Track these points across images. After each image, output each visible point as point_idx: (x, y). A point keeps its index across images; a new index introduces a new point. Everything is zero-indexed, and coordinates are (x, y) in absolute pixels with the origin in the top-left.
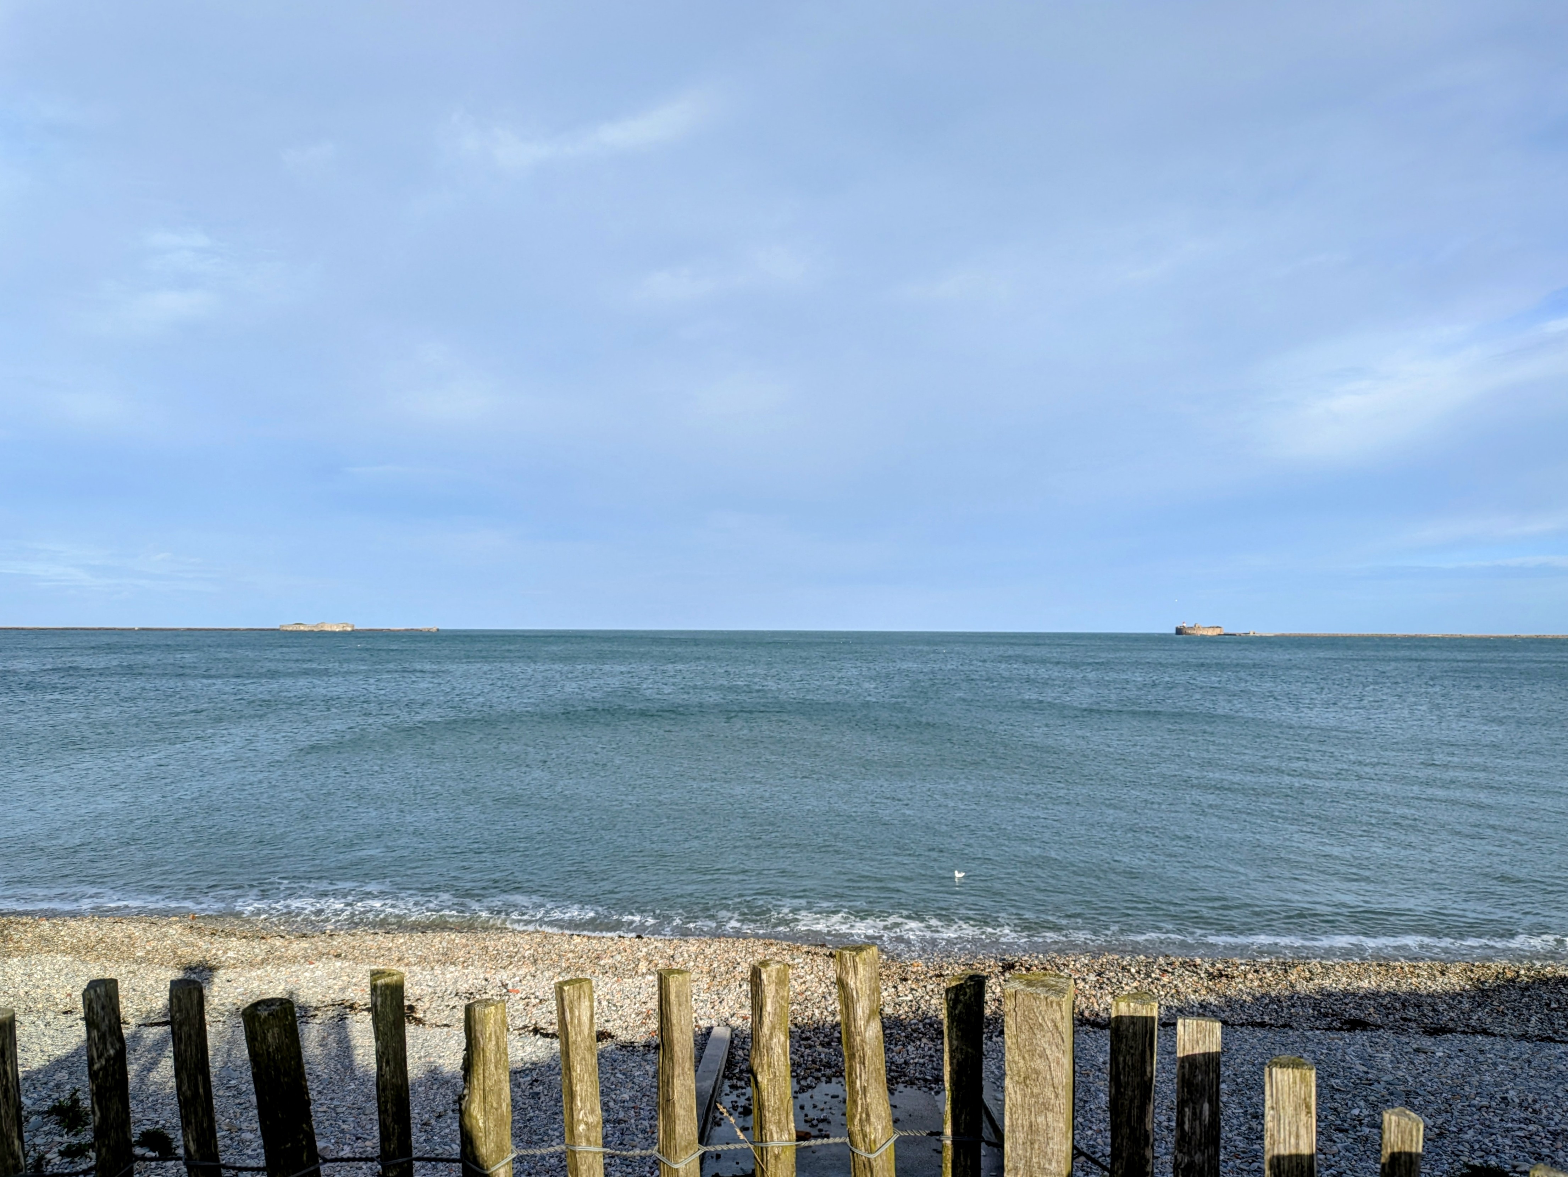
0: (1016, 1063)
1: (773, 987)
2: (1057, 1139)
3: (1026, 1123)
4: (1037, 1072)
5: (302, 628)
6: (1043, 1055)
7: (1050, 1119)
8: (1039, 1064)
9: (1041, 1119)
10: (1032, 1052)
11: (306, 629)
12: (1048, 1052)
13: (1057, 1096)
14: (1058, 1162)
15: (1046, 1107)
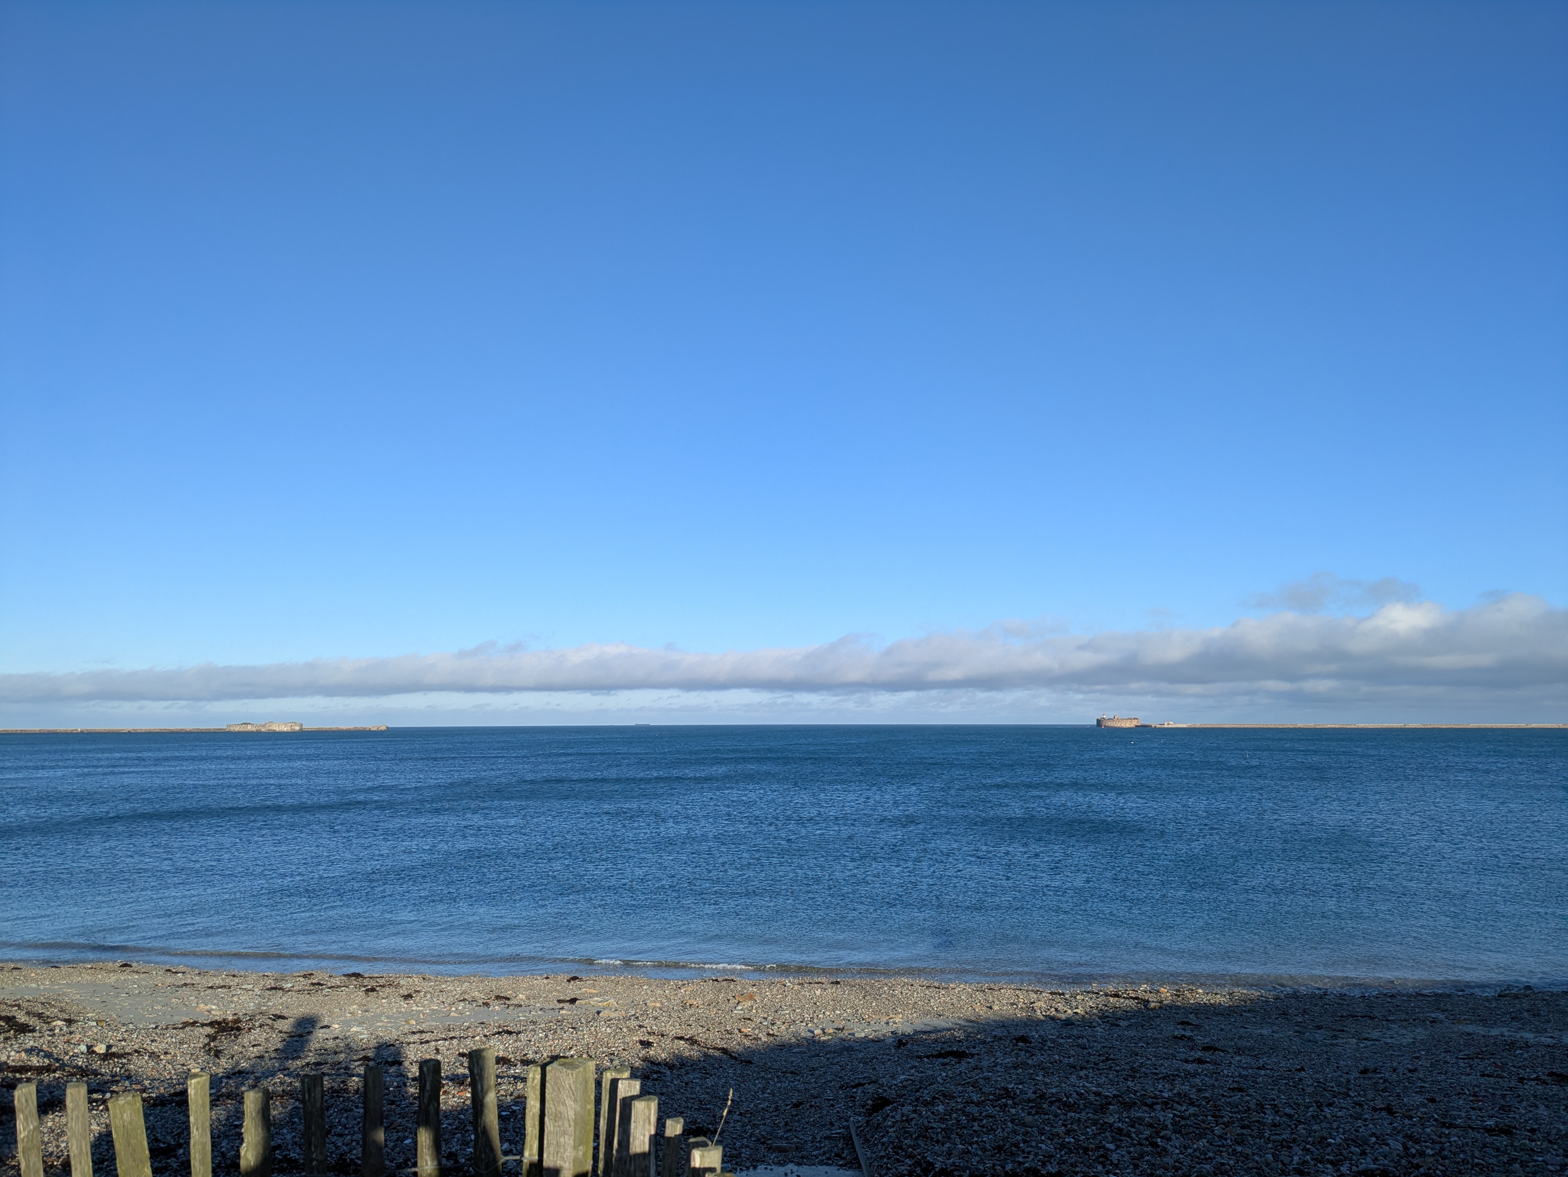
0: (551, 1108)
3: (555, 1142)
4: (561, 1113)
5: (249, 728)
6: (564, 1104)
7: (566, 1139)
8: (561, 1108)
9: (562, 1140)
11: (254, 729)
12: (566, 1101)
13: (570, 1126)
14: (569, 1163)
15: (564, 1133)
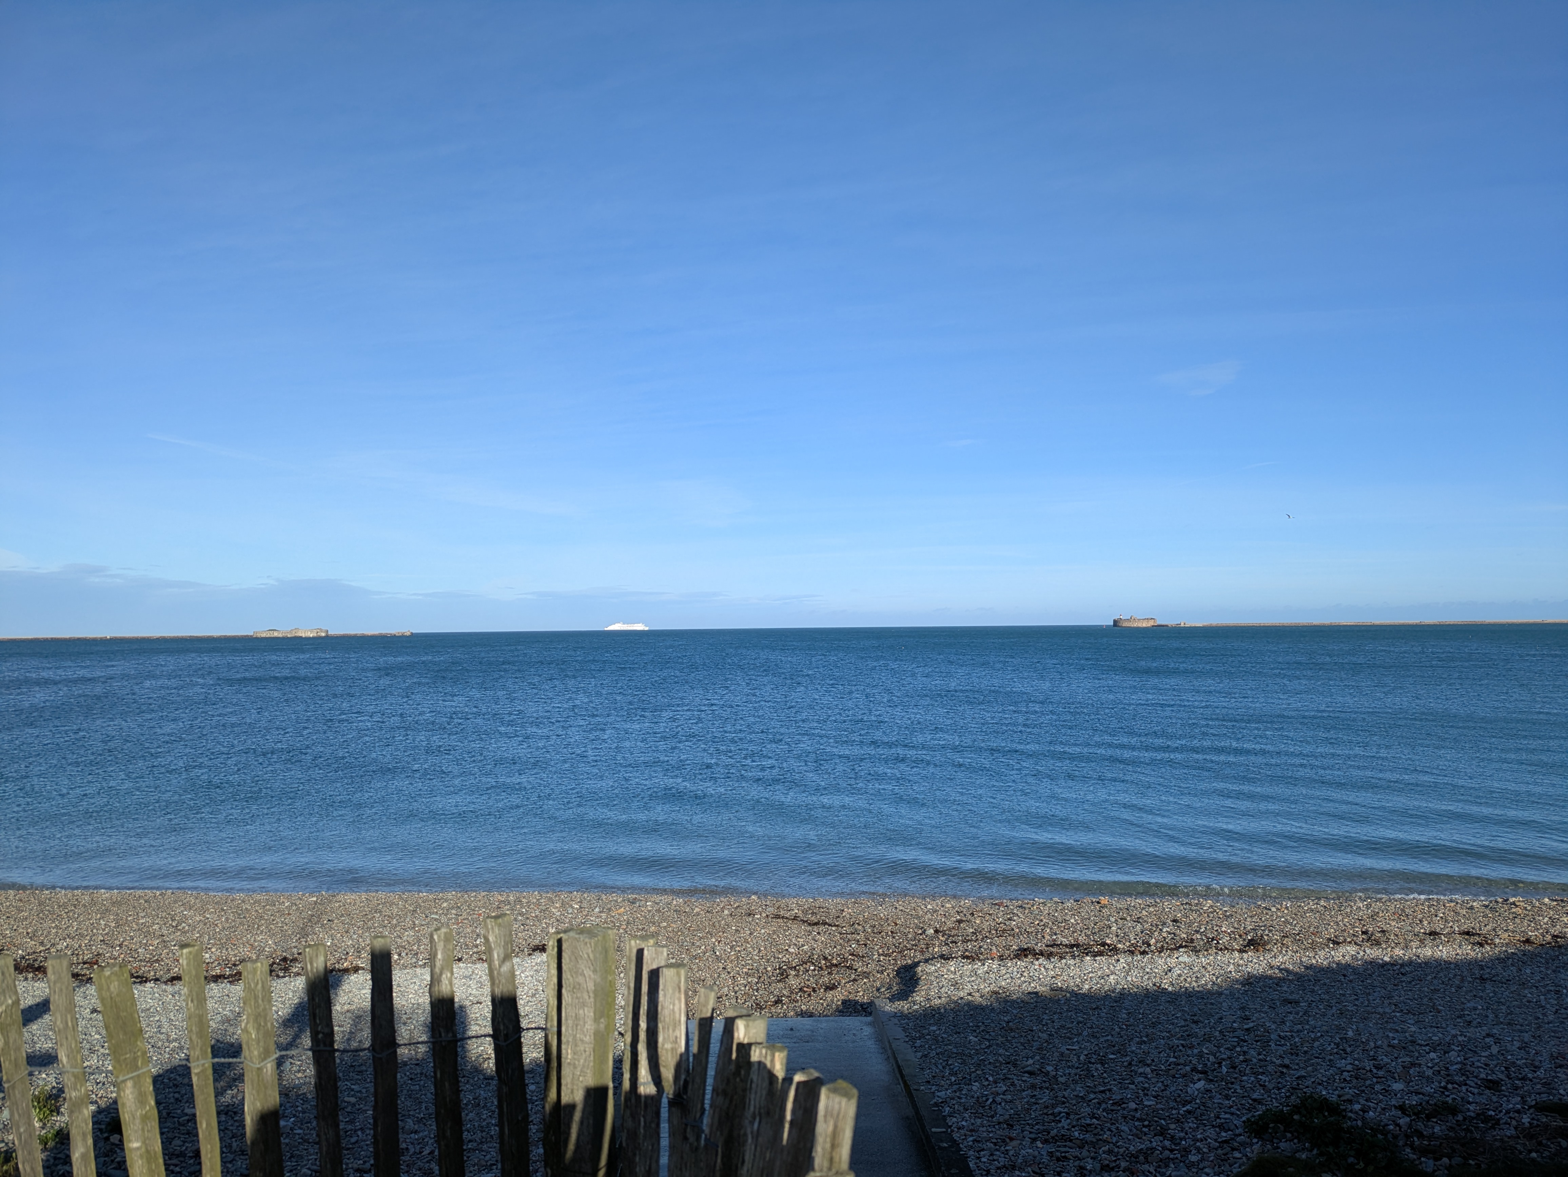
0: (568, 979)
1: (442, 943)
2: (589, 1023)
3: (574, 1015)
4: (579, 984)
5: (276, 634)
6: (583, 975)
7: (586, 1011)
8: (580, 979)
9: (581, 1012)
10: (576, 973)
11: (280, 635)
12: (585, 972)
13: (589, 998)
14: (590, 1036)
15: (584, 1005)
